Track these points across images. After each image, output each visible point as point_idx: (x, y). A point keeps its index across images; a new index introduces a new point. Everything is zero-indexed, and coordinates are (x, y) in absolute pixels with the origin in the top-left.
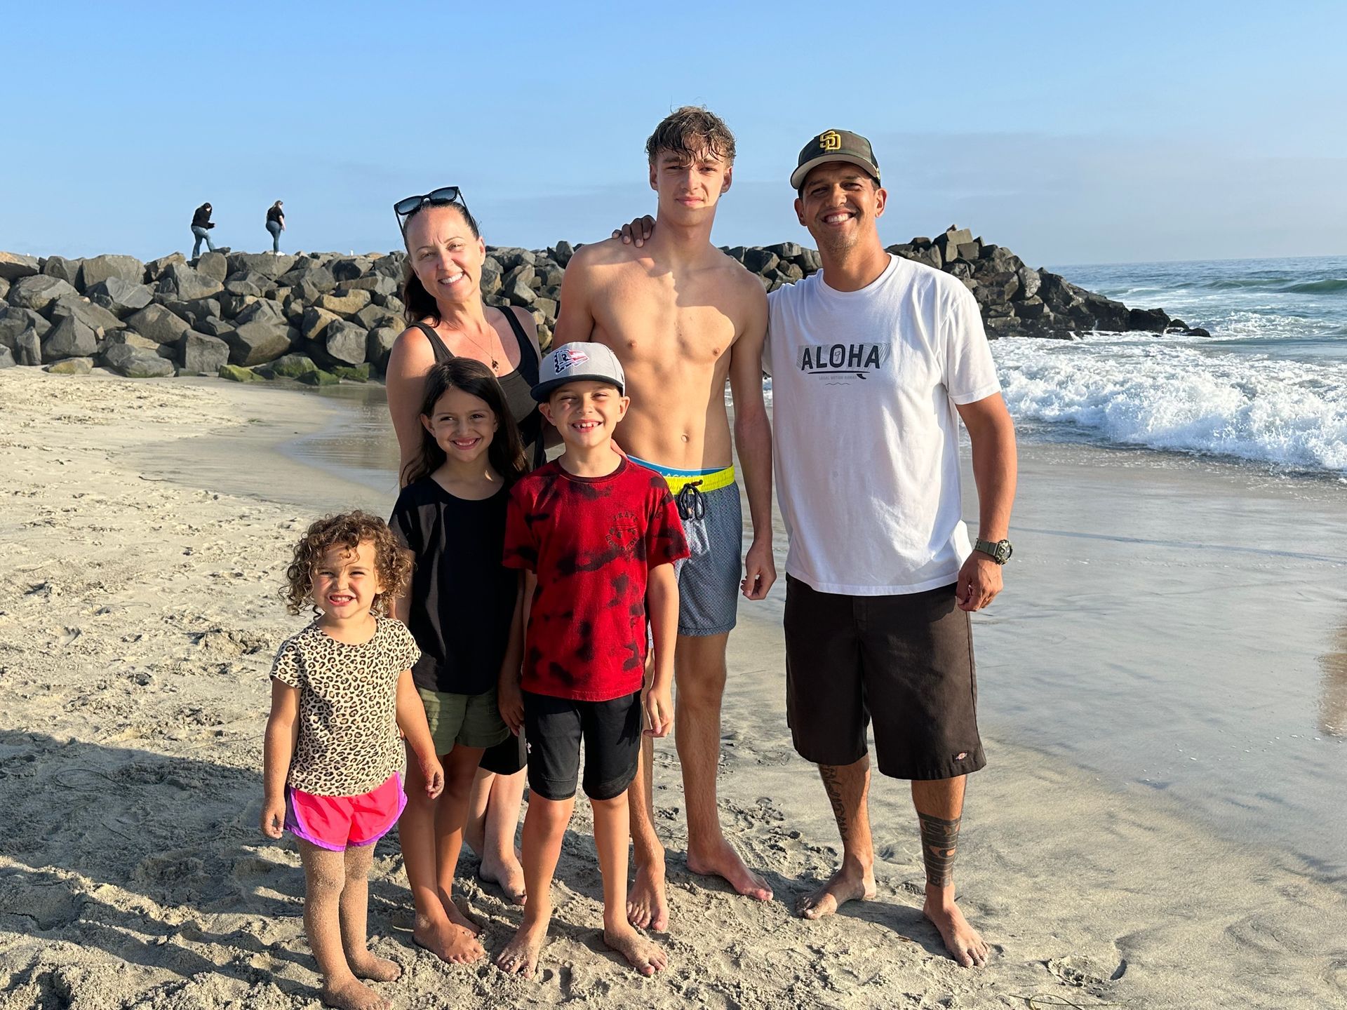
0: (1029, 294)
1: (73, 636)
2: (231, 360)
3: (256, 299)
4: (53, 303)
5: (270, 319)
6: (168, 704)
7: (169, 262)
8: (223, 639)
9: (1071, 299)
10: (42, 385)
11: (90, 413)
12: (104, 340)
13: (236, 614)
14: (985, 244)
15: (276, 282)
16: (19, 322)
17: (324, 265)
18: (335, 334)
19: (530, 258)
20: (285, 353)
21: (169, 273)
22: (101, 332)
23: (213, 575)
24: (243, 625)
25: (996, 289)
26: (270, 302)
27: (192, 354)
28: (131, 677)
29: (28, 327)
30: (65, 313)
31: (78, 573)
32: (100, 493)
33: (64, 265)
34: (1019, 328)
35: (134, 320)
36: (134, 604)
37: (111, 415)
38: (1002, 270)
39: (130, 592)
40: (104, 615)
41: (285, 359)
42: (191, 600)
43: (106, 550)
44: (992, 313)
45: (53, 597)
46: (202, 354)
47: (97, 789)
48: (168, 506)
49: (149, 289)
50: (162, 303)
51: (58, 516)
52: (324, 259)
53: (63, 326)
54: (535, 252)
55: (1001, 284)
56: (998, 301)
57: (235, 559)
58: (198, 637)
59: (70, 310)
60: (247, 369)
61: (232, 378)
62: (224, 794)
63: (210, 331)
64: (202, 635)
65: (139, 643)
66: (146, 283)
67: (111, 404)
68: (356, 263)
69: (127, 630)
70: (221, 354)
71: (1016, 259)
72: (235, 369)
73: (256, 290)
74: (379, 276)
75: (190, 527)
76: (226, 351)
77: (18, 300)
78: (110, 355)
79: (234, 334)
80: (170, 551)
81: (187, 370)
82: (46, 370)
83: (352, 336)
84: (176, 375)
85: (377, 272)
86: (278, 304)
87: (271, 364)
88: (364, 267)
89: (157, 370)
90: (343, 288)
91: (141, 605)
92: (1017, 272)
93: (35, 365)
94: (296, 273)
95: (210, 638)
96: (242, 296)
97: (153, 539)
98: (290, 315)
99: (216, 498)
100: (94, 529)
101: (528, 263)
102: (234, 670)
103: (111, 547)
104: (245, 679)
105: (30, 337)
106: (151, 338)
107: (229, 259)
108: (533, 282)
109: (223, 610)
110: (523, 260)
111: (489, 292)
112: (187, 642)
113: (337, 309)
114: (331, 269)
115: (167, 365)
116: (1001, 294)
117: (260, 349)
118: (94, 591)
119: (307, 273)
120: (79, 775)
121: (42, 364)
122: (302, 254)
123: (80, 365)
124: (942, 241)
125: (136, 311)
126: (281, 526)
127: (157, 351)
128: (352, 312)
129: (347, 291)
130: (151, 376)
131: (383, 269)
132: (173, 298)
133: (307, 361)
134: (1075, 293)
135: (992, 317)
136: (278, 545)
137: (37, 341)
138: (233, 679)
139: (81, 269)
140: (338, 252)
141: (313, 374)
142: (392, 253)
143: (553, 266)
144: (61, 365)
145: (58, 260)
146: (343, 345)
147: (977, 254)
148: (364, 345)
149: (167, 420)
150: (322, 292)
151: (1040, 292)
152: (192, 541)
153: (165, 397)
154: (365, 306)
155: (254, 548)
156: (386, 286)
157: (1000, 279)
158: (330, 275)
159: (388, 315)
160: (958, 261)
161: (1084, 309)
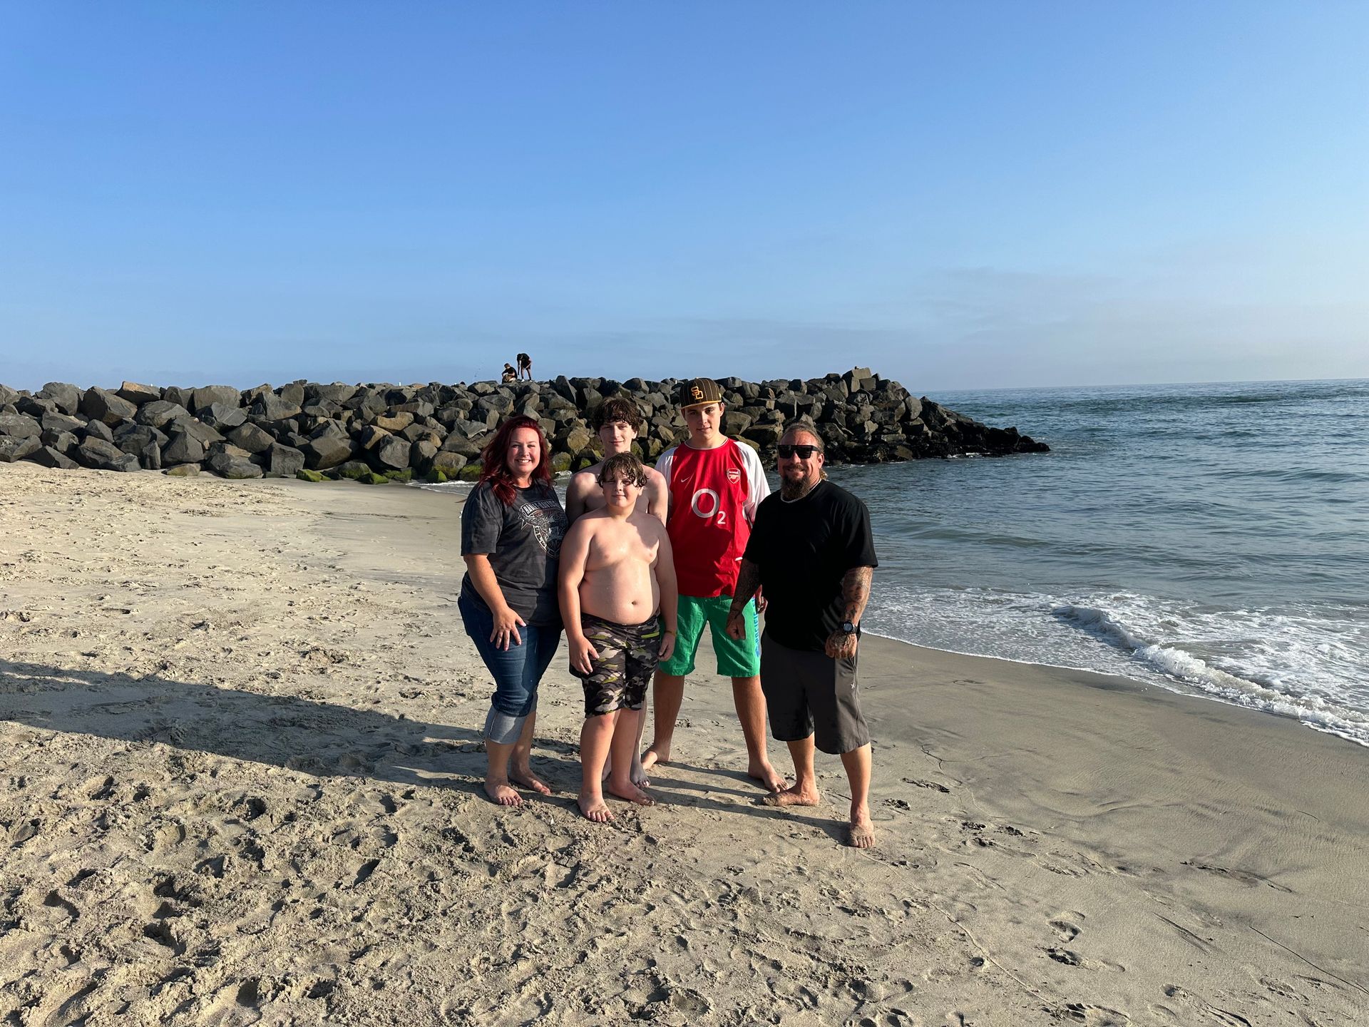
0: (912, 417)
1: (227, 652)
2: (306, 466)
3: (326, 419)
4: (170, 422)
5: (336, 434)
6: (292, 688)
7: (260, 391)
8: (320, 655)
9: (945, 420)
10: (169, 486)
11: (207, 508)
12: (209, 450)
13: (326, 641)
14: (881, 378)
15: (341, 406)
16: (144, 437)
17: (378, 393)
18: (386, 445)
19: (536, 388)
20: (347, 460)
21: (260, 398)
22: (207, 444)
23: (309, 618)
24: (331, 647)
25: (888, 413)
26: (337, 421)
27: (276, 461)
28: (267, 674)
29: (151, 441)
30: (179, 430)
31: (222, 616)
32: (226, 565)
33: (179, 393)
34: (905, 443)
35: (232, 435)
36: (261, 635)
37: (222, 510)
38: (893, 399)
39: (259, 628)
40: (244, 641)
41: (348, 465)
42: (297, 633)
43: (238, 602)
44: (885, 431)
45: (210, 631)
46: (284, 461)
47: (259, 728)
48: (274, 574)
49: (244, 411)
50: (254, 422)
51: (202, 580)
52: (378, 389)
53: (179, 440)
54: (540, 383)
55: (892, 409)
56: (890, 422)
57: (323, 608)
58: (304, 654)
59: (184, 427)
60: (318, 472)
61: (307, 479)
62: (329, 731)
63: (290, 443)
64: (307, 652)
65: (269, 657)
66: (241, 407)
67: (221, 501)
68: (403, 392)
69: (260, 650)
70: (299, 461)
71: (904, 390)
72: (308, 472)
73: (326, 412)
74: (421, 402)
75: (290, 588)
76: (302, 459)
77: (143, 420)
78: (214, 462)
79: (309, 446)
80: (279, 603)
81: (272, 473)
82: (163, 472)
83: (399, 447)
84: (264, 477)
85: (419, 399)
86: (342, 424)
87: (337, 468)
88: (409, 395)
89: (249, 474)
90: (393, 411)
91: (266, 635)
92: (904, 400)
93: (156, 469)
94: (357, 399)
95: (313, 654)
96: (316, 417)
97: (267, 595)
98: (352, 431)
99: (305, 568)
100: (227, 589)
101: (535, 392)
102: (329, 671)
103: (241, 600)
104: (336, 676)
105: (153, 449)
106: (245, 449)
107: (306, 389)
108: (538, 406)
109: (318, 639)
110: (530, 389)
111: (505, 414)
112: (298, 657)
113: (388, 427)
114: (384, 397)
115: (257, 469)
116: (892, 417)
117: (328, 457)
118: (235, 627)
119: (365, 399)
120: (247, 722)
121: (162, 468)
122: (362, 385)
123: (191, 469)
124: (848, 376)
125: (233, 428)
126: (351, 587)
127: (249, 458)
128: (400, 429)
129: (396, 413)
130: (245, 478)
131: (424, 396)
132: (262, 418)
133: (364, 466)
134: (948, 416)
135: (884, 434)
136: (350, 600)
137: (158, 451)
138: (329, 677)
139: (192, 396)
140: (390, 383)
141: (369, 476)
142: (431, 384)
143: (553, 394)
144: (176, 469)
145: (175, 389)
146: (392, 453)
147: (874, 387)
148: (408, 454)
149: (263, 513)
150: (377, 414)
151: (921, 415)
152: (293, 597)
153: (260, 495)
154: (409, 425)
155: (334, 601)
156: (426, 409)
157: (891, 406)
158: (383, 401)
159: (427, 431)
160: (860, 392)
161: (955, 428)
